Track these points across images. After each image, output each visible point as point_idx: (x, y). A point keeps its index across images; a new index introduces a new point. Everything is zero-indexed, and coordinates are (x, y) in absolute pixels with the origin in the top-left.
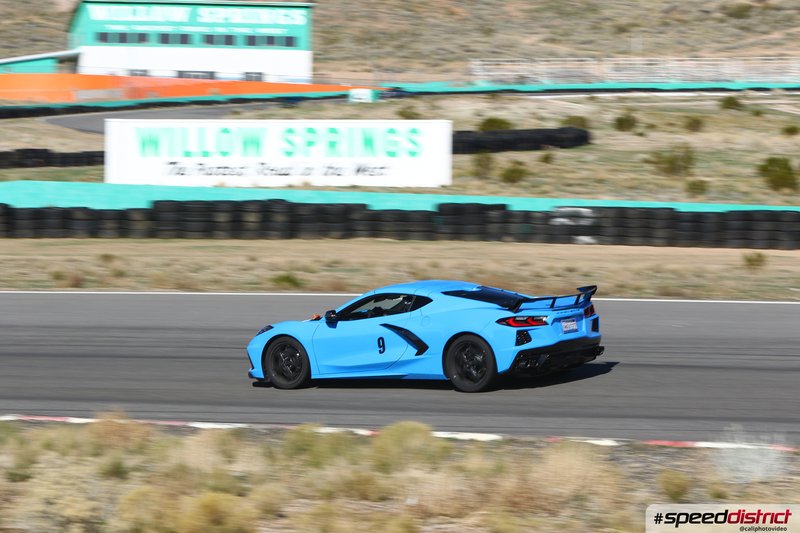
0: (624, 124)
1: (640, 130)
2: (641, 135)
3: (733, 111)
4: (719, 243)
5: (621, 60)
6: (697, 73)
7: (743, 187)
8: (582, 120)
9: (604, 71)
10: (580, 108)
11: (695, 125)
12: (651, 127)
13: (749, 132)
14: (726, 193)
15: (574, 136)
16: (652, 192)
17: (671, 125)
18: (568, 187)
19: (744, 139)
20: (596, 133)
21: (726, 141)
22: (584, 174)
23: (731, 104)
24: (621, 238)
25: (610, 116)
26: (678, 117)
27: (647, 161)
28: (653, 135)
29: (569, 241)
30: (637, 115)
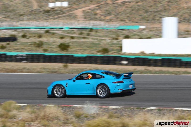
0: (24, 36)
1: (28, 38)
2: (28, 39)
3: (48, 34)
4: (55, 62)
5: (22, 22)
6: (39, 25)
7: (55, 50)
8: (14, 35)
9: (18, 25)
10: (13, 33)
11: (40, 36)
12: (30, 37)
13: (52, 38)
14: (52, 51)
15: (13, 39)
16: (35, 51)
17: (34, 36)
18: (15, 50)
19: (52, 40)
20: (18, 38)
21: (48, 40)
22: (18, 47)
23: (47, 32)
24: (33, 61)
25: (21, 35)
26: (36, 35)
27: (31, 44)
28: (31, 39)
29: (20, 62)
30: (27, 34)
